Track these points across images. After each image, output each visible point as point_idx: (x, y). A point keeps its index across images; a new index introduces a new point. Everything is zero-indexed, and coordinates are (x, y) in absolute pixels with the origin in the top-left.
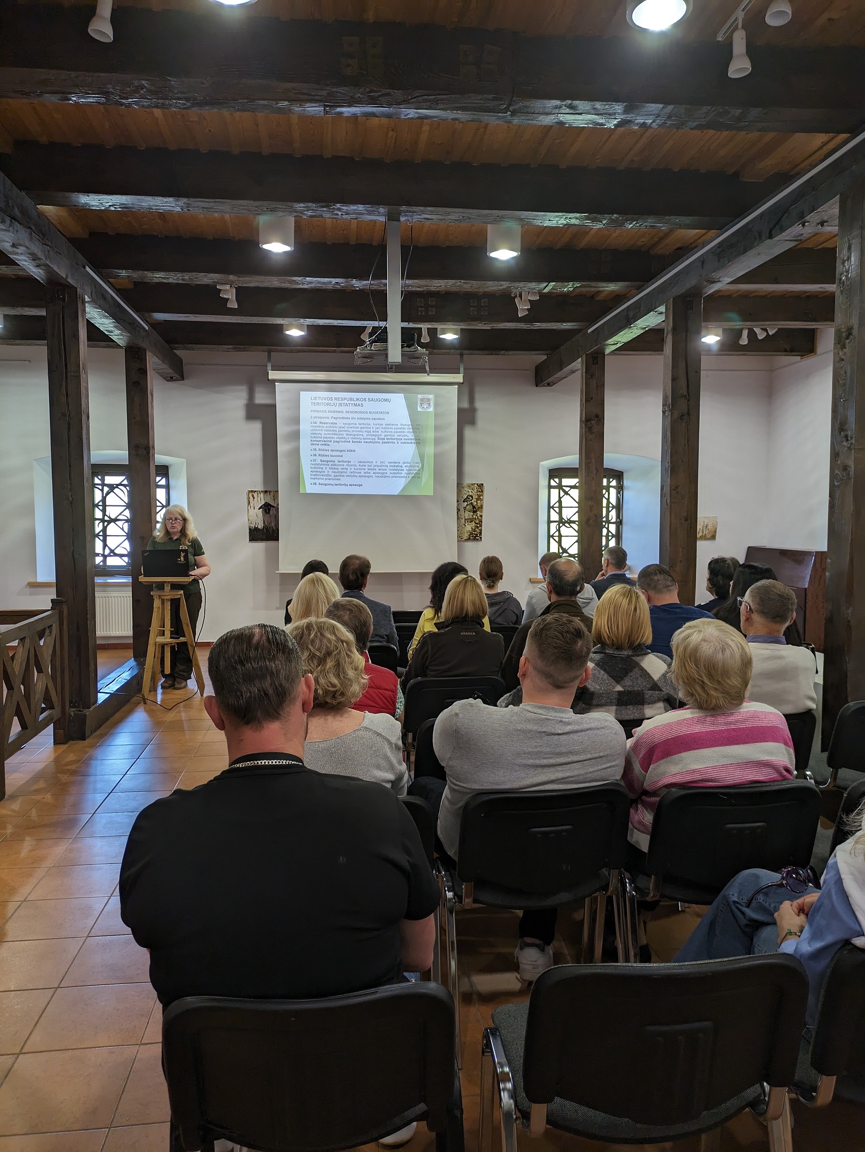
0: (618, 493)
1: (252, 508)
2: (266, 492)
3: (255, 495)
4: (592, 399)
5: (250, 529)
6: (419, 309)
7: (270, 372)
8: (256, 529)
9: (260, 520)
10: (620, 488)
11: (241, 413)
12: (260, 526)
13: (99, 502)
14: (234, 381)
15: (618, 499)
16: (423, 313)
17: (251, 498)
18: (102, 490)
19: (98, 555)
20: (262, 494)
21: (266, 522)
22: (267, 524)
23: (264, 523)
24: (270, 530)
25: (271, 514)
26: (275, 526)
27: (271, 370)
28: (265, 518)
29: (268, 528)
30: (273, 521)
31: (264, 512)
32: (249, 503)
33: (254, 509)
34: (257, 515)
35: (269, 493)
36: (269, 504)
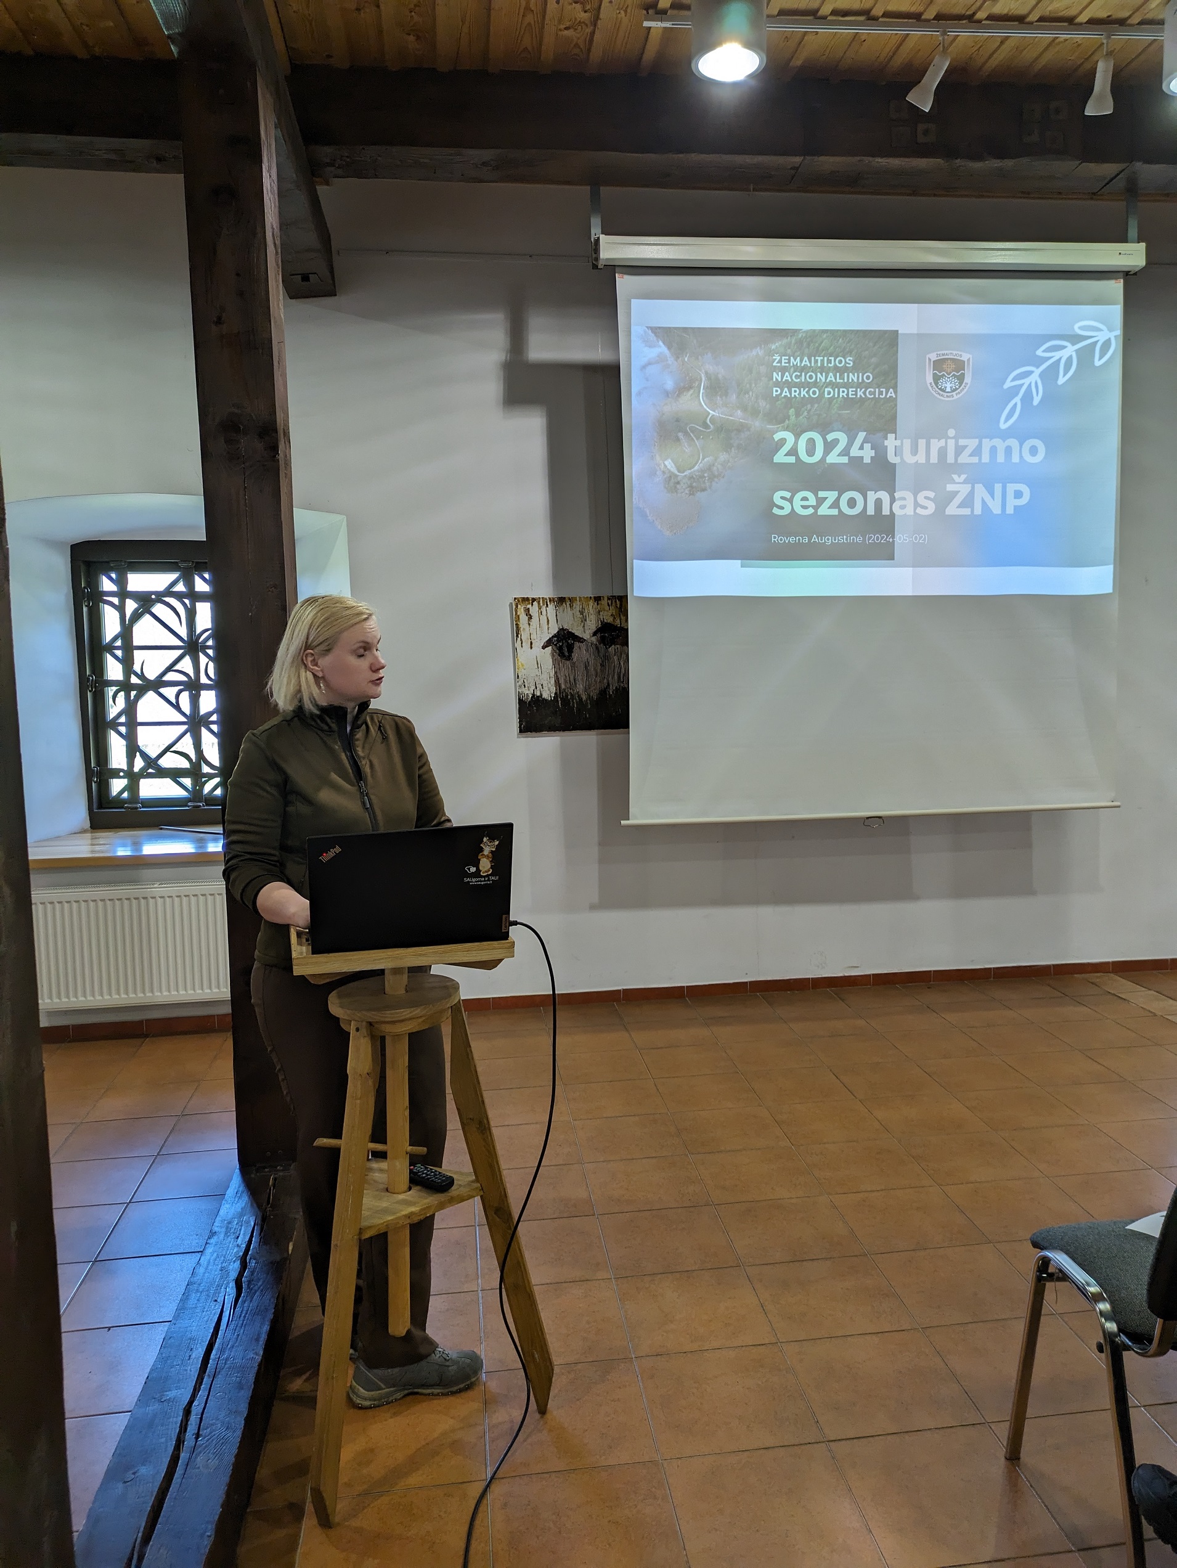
1: (526, 645)
2: (561, 600)
3: (534, 609)
5: (521, 702)
7: (603, 238)
8: (537, 700)
9: (545, 676)
11: (492, 388)
12: (548, 692)
13: (115, 639)
17: (523, 618)
18: (121, 609)
20: (551, 607)
21: (562, 681)
22: (565, 686)
23: (557, 683)
24: (573, 703)
25: (575, 660)
26: (586, 690)
27: (602, 234)
28: (558, 671)
29: (567, 696)
30: (580, 677)
31: (556, 656)
32: (517, 631)
33: (531, 648)
34: (538, 664)
35: (568, 604)
36: (571, 632)
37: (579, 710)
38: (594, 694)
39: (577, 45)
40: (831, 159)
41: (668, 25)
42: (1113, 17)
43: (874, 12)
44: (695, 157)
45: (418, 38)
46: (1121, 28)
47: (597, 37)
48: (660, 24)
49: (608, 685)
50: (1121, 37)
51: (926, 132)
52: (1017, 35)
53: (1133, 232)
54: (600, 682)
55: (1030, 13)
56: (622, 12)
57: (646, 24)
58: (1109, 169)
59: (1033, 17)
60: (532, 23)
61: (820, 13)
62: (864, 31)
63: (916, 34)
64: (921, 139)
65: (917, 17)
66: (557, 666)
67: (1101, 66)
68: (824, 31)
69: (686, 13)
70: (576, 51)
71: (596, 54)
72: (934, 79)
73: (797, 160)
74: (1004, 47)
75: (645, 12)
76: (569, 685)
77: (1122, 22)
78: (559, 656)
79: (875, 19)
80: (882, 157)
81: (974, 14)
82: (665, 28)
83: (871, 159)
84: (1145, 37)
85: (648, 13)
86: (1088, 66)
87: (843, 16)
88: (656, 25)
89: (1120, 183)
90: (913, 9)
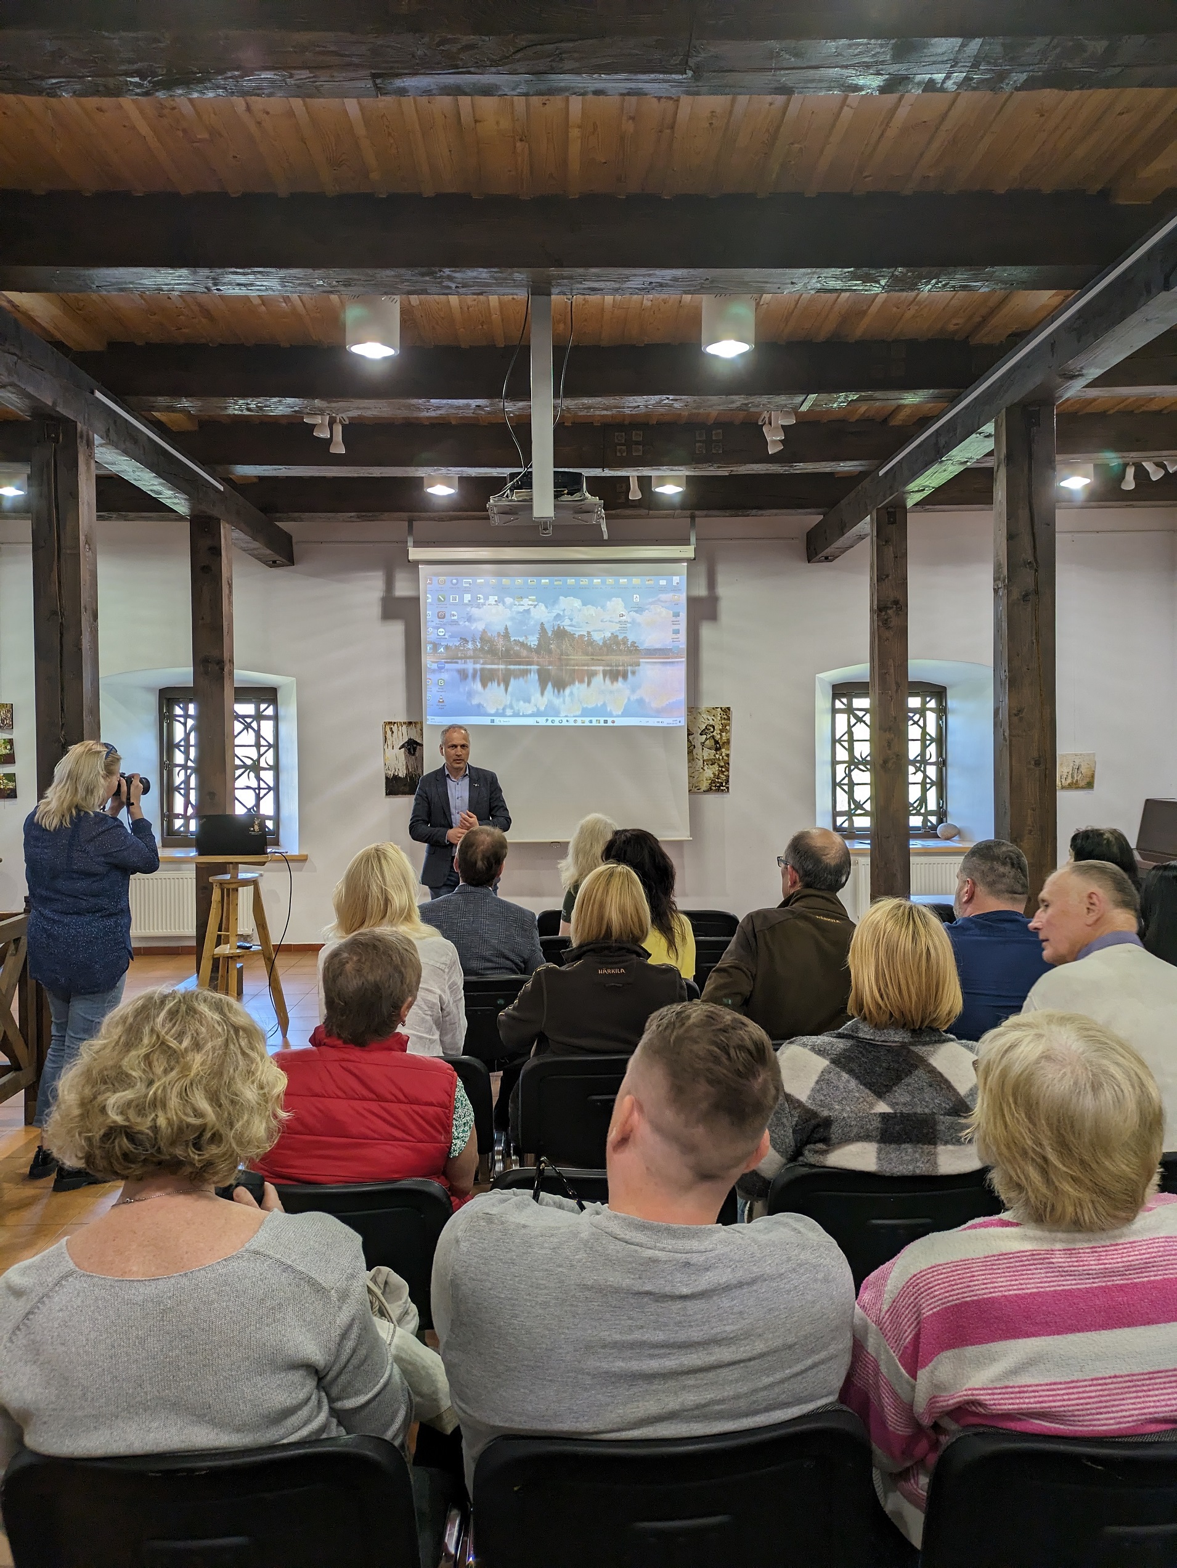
0: (939, 718)
1: (390, 747)
2: (410, 723)
3: (395, 728)
4: (887, 576)
5: (387, 778)
6: (618, 447)
7: (411, 550)
8: (396, 778)
9: (400, 764)
10: (942, 712)
11: (376, 610)
12: (402, 773)
13: (181, 741)
14: (365, 565)
15: (939, 728)
16: (624, 454)
17: (389, 733)
18: (185, 724)
19: (177, 816)
20: (404, 726)
21: (410, 767)
27: (410, 547)
32: (385, 740)
35: (414, 725)
36: (415, 741)
67: (631, 480)
78: (406, 753)
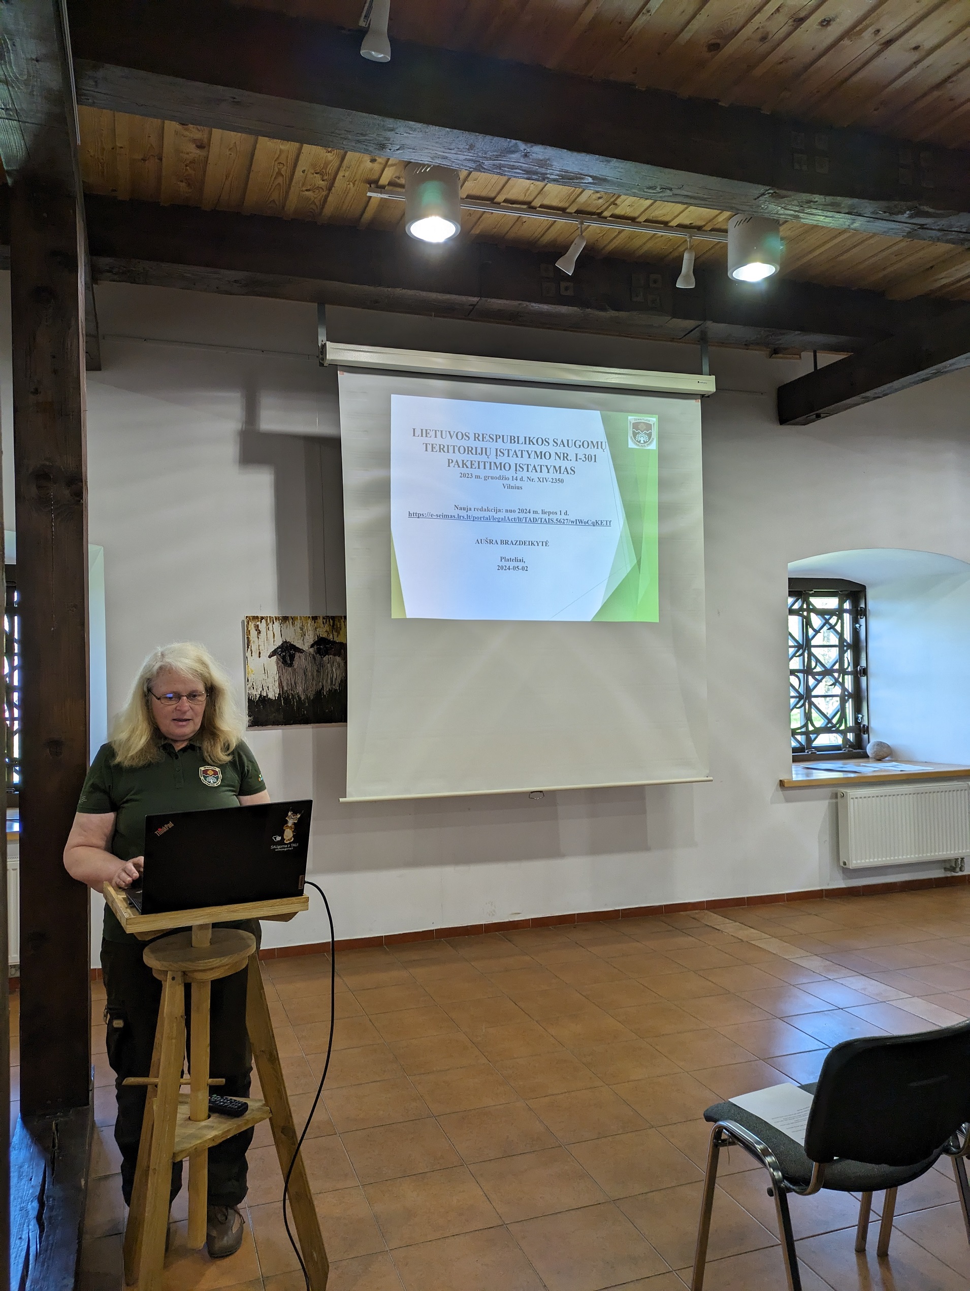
1: (256, 655)
2: (285, 619)
3: (262, 626)
5: (250, 701)
7: (328, 346)
8: (264, 700)
9: (271, 680)
10: (859, 613)
12: (273, 693)
15: (856, 633)
17: (253, 633)
20: (277, 624)
21: (284, 684)
22: (288, 688)
23: (281, 685)
24: (294, 702)
25: (295, 667)
26: (304, 691)
27: (327, 341)
28: (282, 676)
29: (288, 696)
30: (299, 681)
31: (280, 663)
32: (248, 644)
33: (260, 657)
34: (265, 670)
35: (291, 622)
36: (293, 645)
37: (298, 708)
38: (311, 695)
39: (314, 203)
40: (500, 301)
41: (385, 196)
42: (693, 225)
43: (533, 204)
44: (399, 291)
45: (189, 185)
46: (700, 232)
47: (329, 199)
48: (380, 195)
49: (323, 686)
50: (698, 238)
51: (567, 289)
52: (629, 229)
53: (706, 368)
54: (316, 685)
55: (639, 216)
56: (351, 183)
57: (369, 194)
58: (690, 324)
59: (641, 219)
60: (282, 185)
61: (496, 200)
62: (526, 216)
63: (561, 222)
64: (563, 293)
65: (563, 210)
66: (281, 671)
67: (686, 256)
68: (498, 212)
69: (399, 190)
70: (313, 206)
71: (328, 210)
72: (575, 252)
73: (476, 299)
74: (620, 236)
75: (369, 186)
76: (290, 688)
77: (699, 228)
78: (283, 663)
79: (534, 208)
80: (535, 302)
81: (602, 212)
82: (382, 198)
83: (528, 303)
84: (713, 239)
85: (371, 186)
86: (676, 254)
87: (511, 204)
88: (376, 196)
89: (696, 333)
90: (561, 205)
